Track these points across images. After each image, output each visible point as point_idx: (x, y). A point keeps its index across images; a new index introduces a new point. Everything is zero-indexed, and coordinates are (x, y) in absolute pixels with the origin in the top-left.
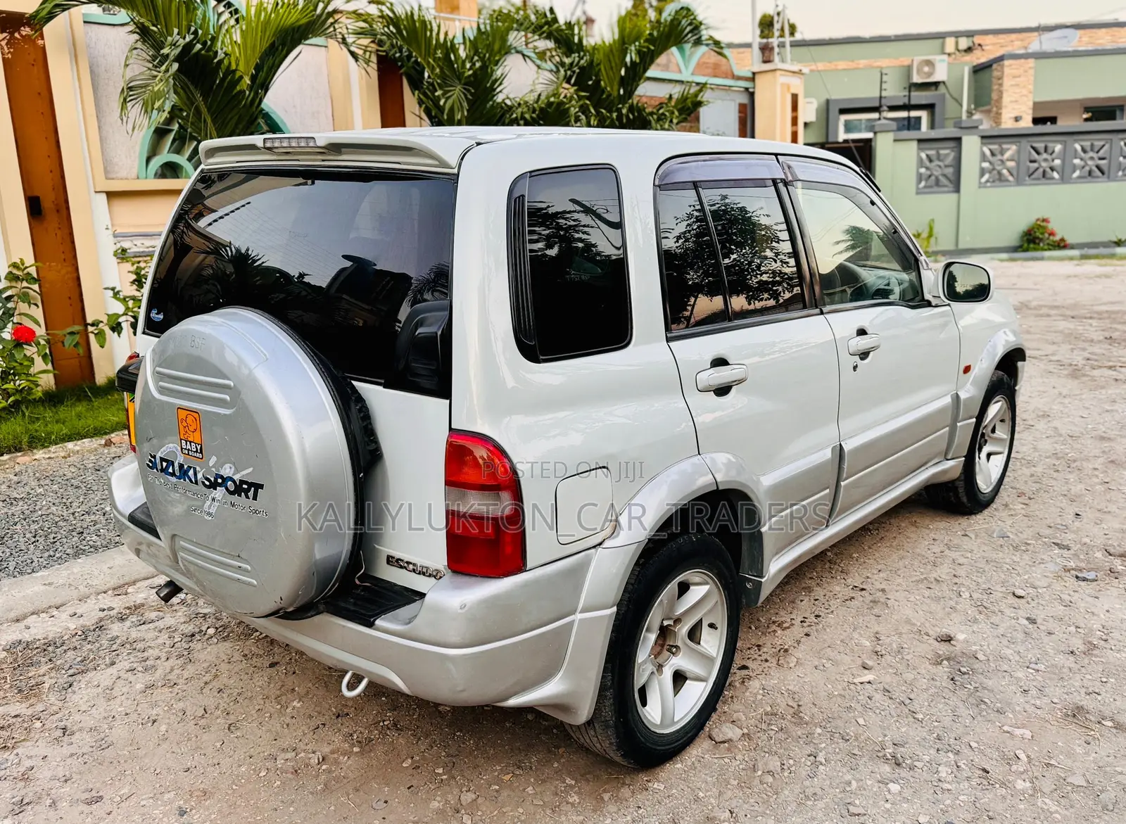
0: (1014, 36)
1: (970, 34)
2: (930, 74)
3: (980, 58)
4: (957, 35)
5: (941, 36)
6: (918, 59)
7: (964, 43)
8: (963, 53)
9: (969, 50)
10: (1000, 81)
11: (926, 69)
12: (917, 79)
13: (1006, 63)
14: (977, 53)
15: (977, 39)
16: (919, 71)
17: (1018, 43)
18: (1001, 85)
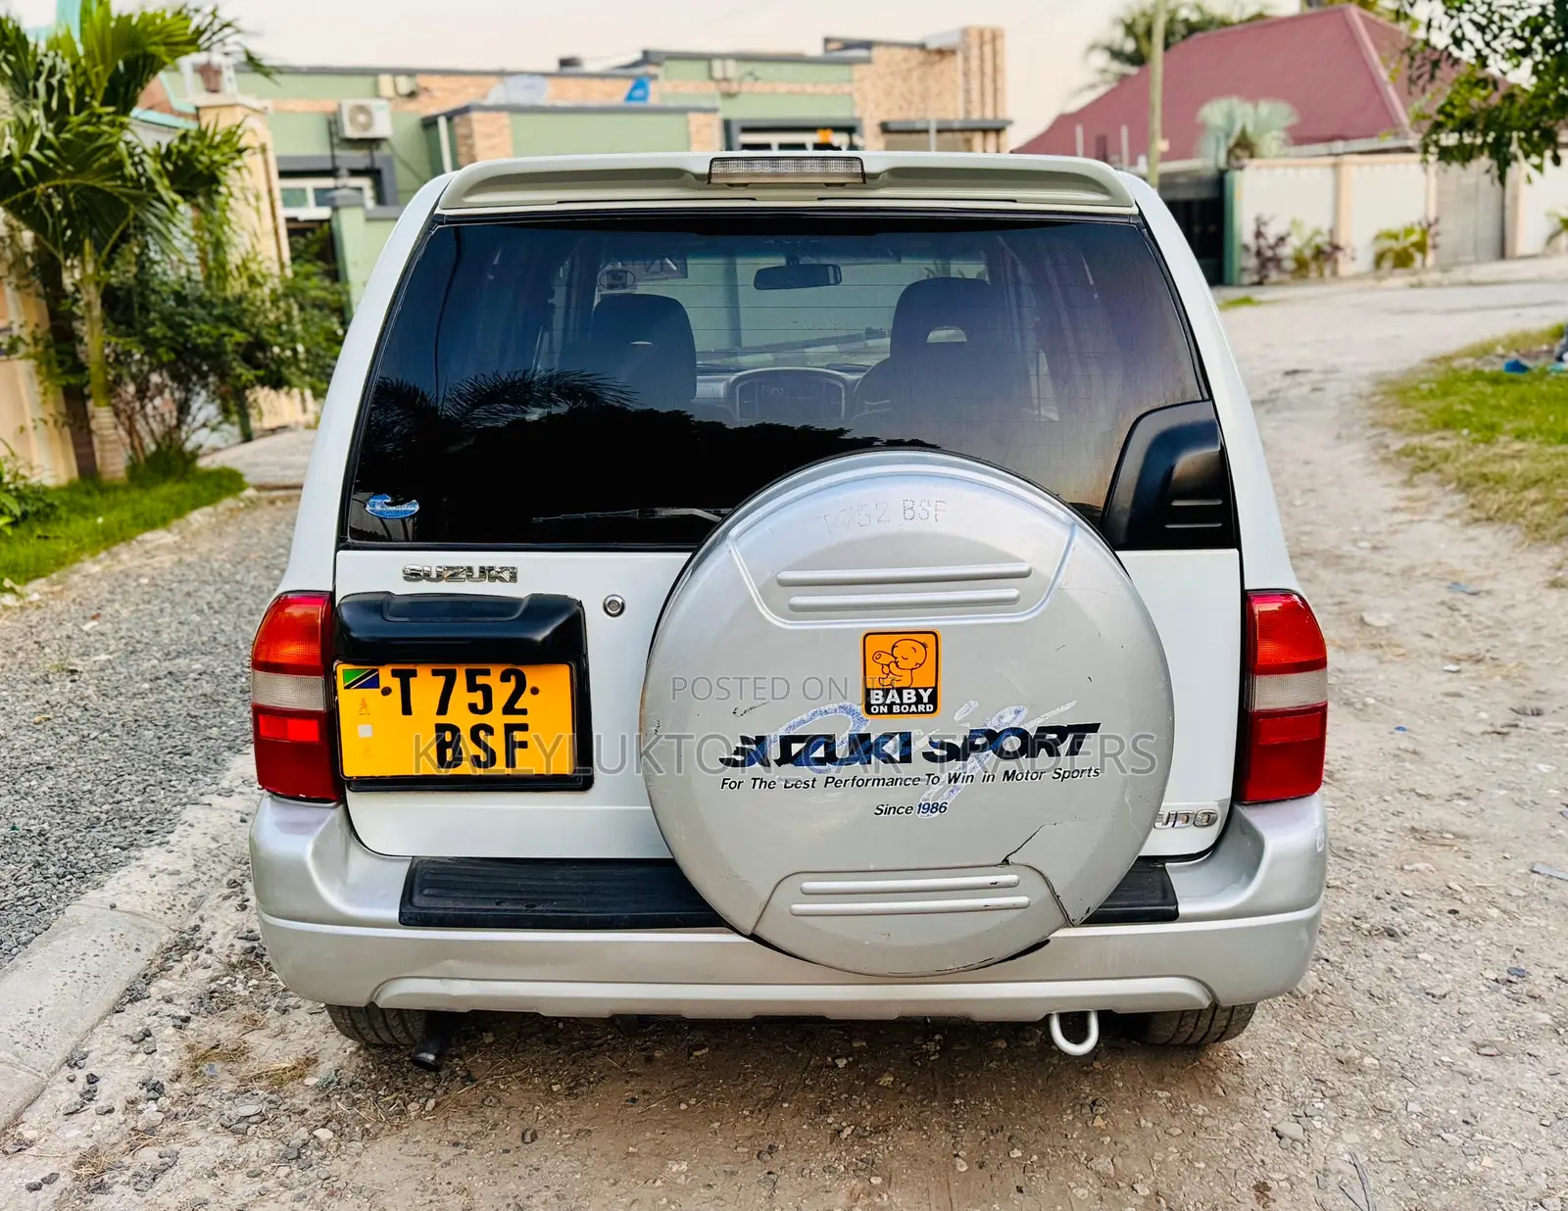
0: (466, 80)
1: (410, 73)
2: (367, 126)
3: (427, 107)
4: (395, 72)
5: (373, 73)
6: (348, 104)
7: (405, 85)
8: (406, 99)
9: (412, 95)
10: (469, 142)
11: (362, 118)
12: (350, 132)
13: (475, 116)
14: (423, 99)
15: (422, 81)
16: (353, 120)
17: (472, 91)
18: (471, 147)
